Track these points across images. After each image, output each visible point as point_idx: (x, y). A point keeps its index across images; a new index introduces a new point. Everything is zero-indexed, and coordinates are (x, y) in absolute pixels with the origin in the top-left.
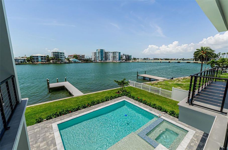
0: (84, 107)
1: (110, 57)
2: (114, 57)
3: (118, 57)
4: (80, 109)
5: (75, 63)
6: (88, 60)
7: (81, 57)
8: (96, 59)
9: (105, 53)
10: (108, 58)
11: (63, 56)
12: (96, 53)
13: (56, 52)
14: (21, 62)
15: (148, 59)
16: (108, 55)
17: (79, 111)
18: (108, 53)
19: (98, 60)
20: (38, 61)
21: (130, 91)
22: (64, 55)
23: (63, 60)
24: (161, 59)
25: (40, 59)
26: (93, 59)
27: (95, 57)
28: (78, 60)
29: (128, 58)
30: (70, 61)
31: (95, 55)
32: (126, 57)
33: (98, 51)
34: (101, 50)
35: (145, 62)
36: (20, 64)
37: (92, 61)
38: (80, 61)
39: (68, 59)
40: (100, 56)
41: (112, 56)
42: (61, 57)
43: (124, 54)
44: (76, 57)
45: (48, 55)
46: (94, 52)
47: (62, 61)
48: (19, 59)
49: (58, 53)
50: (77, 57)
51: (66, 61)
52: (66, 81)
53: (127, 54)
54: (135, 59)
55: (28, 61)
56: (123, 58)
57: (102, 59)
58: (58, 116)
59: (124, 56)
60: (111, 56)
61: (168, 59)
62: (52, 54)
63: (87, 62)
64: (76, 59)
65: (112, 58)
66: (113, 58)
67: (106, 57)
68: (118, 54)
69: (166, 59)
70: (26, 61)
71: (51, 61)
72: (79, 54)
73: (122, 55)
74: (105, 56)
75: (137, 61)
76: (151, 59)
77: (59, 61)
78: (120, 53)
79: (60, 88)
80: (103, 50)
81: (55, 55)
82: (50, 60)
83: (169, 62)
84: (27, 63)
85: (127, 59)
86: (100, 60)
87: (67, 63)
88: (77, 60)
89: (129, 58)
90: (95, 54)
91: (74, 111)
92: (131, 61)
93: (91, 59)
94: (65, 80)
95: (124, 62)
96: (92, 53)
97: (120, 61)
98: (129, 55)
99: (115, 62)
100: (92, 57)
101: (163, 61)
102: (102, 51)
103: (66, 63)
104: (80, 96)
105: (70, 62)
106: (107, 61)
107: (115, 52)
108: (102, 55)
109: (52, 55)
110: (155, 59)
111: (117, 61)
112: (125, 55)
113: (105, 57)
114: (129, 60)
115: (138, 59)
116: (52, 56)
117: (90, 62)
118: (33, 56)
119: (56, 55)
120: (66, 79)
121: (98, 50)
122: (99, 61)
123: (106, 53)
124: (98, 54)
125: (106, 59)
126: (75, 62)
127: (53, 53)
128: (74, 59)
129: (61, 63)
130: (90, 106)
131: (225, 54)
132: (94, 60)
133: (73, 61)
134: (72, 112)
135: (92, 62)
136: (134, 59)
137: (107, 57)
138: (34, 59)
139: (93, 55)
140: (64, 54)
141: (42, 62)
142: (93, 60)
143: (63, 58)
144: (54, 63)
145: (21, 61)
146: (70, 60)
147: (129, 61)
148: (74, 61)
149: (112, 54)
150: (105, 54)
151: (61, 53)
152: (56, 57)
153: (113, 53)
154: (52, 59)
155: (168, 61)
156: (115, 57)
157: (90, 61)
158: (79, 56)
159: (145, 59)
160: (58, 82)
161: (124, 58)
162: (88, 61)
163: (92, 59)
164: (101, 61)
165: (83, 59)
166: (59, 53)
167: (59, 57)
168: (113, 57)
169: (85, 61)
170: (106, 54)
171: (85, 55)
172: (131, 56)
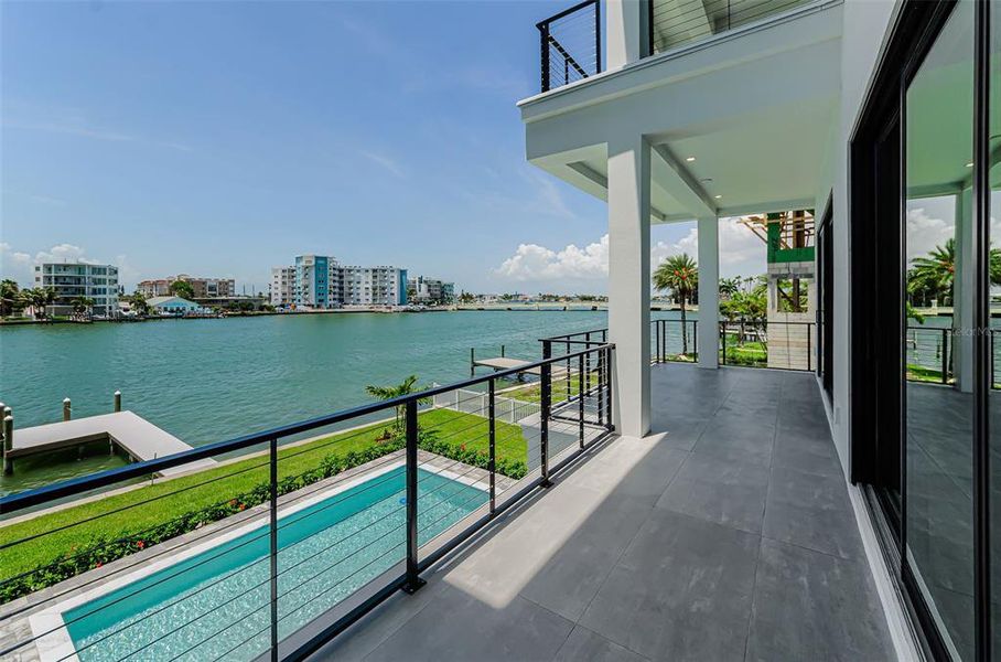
0: (217, 515)
1: (362, 291)
2: (378, 291)
3: (396, 291)
4: (193, 527)
5: (176, 317)
6: (250, 304)
7: (211, 288)
8: (293, 300)
9: (337, 273)
10: (351, 294)
11: (107, 286)
12: (293, 271)
13: (66, 267)
15: (520, 298)
16: (350, 282)
17: (189, 535)
18: (350, 271)
19: (302, 302)
21: (438, 428)
22: (116, 281)
23: (107, 305)
24: (568, 299)
26: (276, 301)
27: (286, 290)
28: (196, 305)
29: (440, 294)
30: (147, 308)
31: (287, 280)
32: (429, 290)
33: (303, 263)
34: (317, 258)
35: (509, 309)
37: (269, 308)
38: (208, 311)
39: (139, 302)
40: (313, 286)
41: (370, 286)
42: (95, 292)
43: (421, 279)
44: (185, 288)
45: (8, 282)
46: (287, 267)
47: (101, 311)
49: (80, 268)
50: (188, 289)
51: (126, 310)
52: (118, 409)
53: (434, 278)
54: (467, 298)
56: (419, 295)
57: (320, 301)
58: (68, 572)
59: (424, 286)
60: (363, 286)
61: (590, 299)
62: (41, 274)
63: (243, 315)
64: (187, 298)
65: (371, 295)
66: (374, 294)
67: (341, 288)
68: (396, 279)
69: (584, 299)
71: (29, 312)
72: (204, 278)
73: (414, 282)
74: (337, 284)
75: (478, 304)
76: (531, 296)
77: (83, 309)
78: (403, 273)
79: (81, 448)
80: (325, 259)
81: (56, 278)
82: (24, 305)
83: (594, 309)
85: (436, 299)
86: (313, 303)
87: (132, 320)
88: (188, 306)
89: (443, 292)
90: (286, 274)
91: (163, 540)
92: (450, 308)
93: (269, 299)
94: (113, 401)
95: (423, 310)
96: (276, 271)
97: (404, 307)
98: (445, 281)
99: (383, 310)
100: (273, 291)
101: (572, 305)
102: (321, 263)
103: (122, 319)
104: (196, 474)
105: (146, 314)
106: (347, 308)
107: (384, 271)
108: (320, 281)
109: (38, 279)
110: (544, 297)
111: (394, 309)
112: (426, 282)
113: (337, 290)
114: (442, 303)
115: (481, 296)
116: (41, 285)
117: (259, 314)
119: (64, 278)
120: (119, 396)
121: (301, 258)
122: (310, 310)
123: (341, 271)
124: (302, 276)
125: (341, 300)
126: (178, 315)
127: (48, 268)
128: (176, 301)
129: (93, 321)
130: (247, 507)
132: (283, 306)
133: (166, 309)
134: (147, 544)
135: (271, 311)
136: (463, 297)
137: (346, 290)
139: (280, 280)
140: (116, 272)
142: (280, 302)
143: (107, 296)
144: (43, 321)
146: (149, 302)
147: (442, 307)
148: (172, 311)
149: (371, 277)
150: (337, 278)
151: (98, 270)
152: (66, 289)
153: (374, 271)
154: (39, 301)
155: (589, 305)
156: (384, 289)
157: (262, 308)
158: (204, 283)
159: (507, 297)
160: (67, 417)
161: (423, 292)
162: (246, 308)
163: (273, 297)
164: (318, 306)
165: (223, 301)
166: (88, 272)
167: (81, 291)
168: (374, 289)
169: (232, 309)
170: (341, 277)
171: (233, 281)
172: (451, 286)
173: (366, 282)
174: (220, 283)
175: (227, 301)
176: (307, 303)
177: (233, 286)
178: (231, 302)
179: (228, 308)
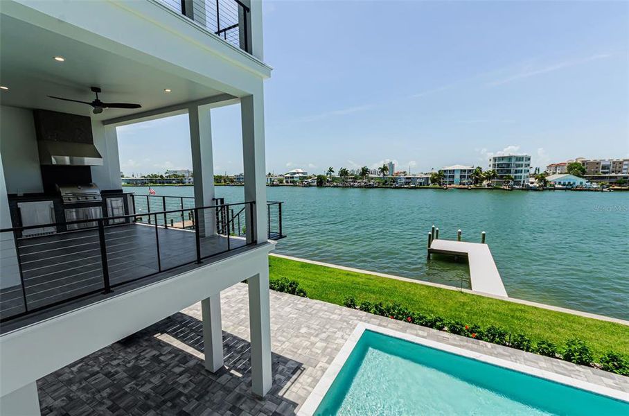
5: (566, 189)
7: (604, 167)
11: (523, 168)
13: (503, 158)
14: (421, 184)
20: (452, 183)
22: (529, 165)
23: (522, 180)
25: (457, 176)
28: (584, 181)
30: (546, 182)
36: (417, 188)
38: (595, 185)
39: (542, 178)
42: (516, 172)
44: (578, 169)
45: (479, 168)
47: (518, 183)
48: (418, 178)
49: (510, 158)
50: (581, 169)
51: (532, 183)
55: (434, 181)
62: (492, 163)
64: (578, 176)
70: (430, 182)
71: (485, 183)
72: (598, 159)
77: (508, 182)
81: (498, 164)
82: (483, 179)
84: (431, 185)
87: (535, 189)
88: (578, 181)
103: (529, 189)
105: (545, 185)
109: (490, 166)
116: (491, 169)
118: (445, 171)
119: (502, 164)
126: (569, 187)
127: (495, 159)
128: (572, 178)
129: (513, 189)
133: (560, 183)
138: (445, 176)
140: (529, 159)
141: (460, 184)
143: (523, 174)
144: (491, 188)
145: (421, 181)
146: (548, 178)
148: (564, 185)
151: (520, 159)
152: (502, 170)
154: (489, 178)
158: (598, 163)
165: (611, 177)
166: (513, 160)
167: (509, 171)
169: (620, 184)
174: (614, 163)
175: (616, 177)
178: (619, 179)
179: (615, 183)
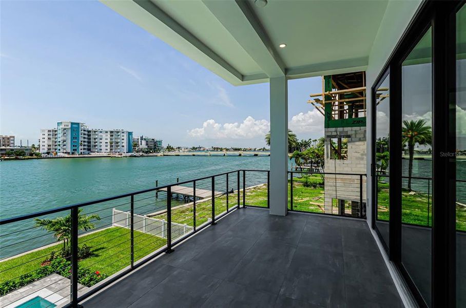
1: (103, 144)
2: (114, 144)
3: (125, 144)
6: (23, 152)
8: (55, 149)
9: (86, 133)
10: (95, 146)
12: (56, 131)
15: (202, 149)
16: (95, 139)
18: (95, 132)
19: (62, 150)
24: (227, 150)
26: (43, 150)
27: (51, 143)
29: (154, 147)
31: (51, 137)
32: (147, 144)
33: (62, 126)
34: (72, 124)
35: (194, 155)
37: (37, 155)
40: (69, 141)
41: (108, 141)
43: (142, 138)
46: (51, 129)
53: (150, 137)
54: (170, 148)
56: (141, 147)
57: (74, 150)
59: (144, 142)
60: (104, 141)
61: (239, 150)
63: (17, 159)
65: (109, 146)
66: (111, 146)
67: (89, 142)
68: (125, 137)
69: (236, 150)
73: (138, 139)
74: (86, 140)
75: (177, 153)
76: (207, 148)
78: (130, 134)
80: (78, 124)
83: (240, 155)
85: (151, 149)
86: (69, 150)
89: (155, 145)
90: (51, 133)
92: (159, 154)
93: (38, 149)
95: (142, 156)
96: (43, 131)
97: (130, 154)
98: (157, 139)
99: (117, 155)
100: (41, 144)
101: (228, 153)
102: (75, 128)
106: (93, 154)
107: (118, 132)
108: (74, 138)
110: (215, 148)
111: (124, 155)
112: (145, 139)
113: (86, 144)
114: (155, 152)
115: (179, 148)
117: (28, 159)
121: (61, 123)
122: (66, 155)
123: (89, 132)
124: (61, 135)
125: (89, 150)
131: (316, 140)
132: (48, 153)
135: (39, 157)
136: (168, 148)
137: (92, 144)
139: (46, 137)
142: (46, 151)
147: (155, 154)
149: (109, 136)
150: (86, 136)
153: (111, 132)
155: (237, 153)
156: (117, 143)
157: (31, 155)
159: (194, 149)
161: (143, 145)
162: (20, 154)
163: (41, 147)
164: (73, 153)
168: (111, 143)
169: (9, 155)
170: (89, 135)
171: (14, 137)
172: (160, 142)
173: (106, 138)
174: (4, 139)
175: (5, 150)
176: (65, 151)
177: (14, 140)
178: (7, 151)
179: (5, 154)
